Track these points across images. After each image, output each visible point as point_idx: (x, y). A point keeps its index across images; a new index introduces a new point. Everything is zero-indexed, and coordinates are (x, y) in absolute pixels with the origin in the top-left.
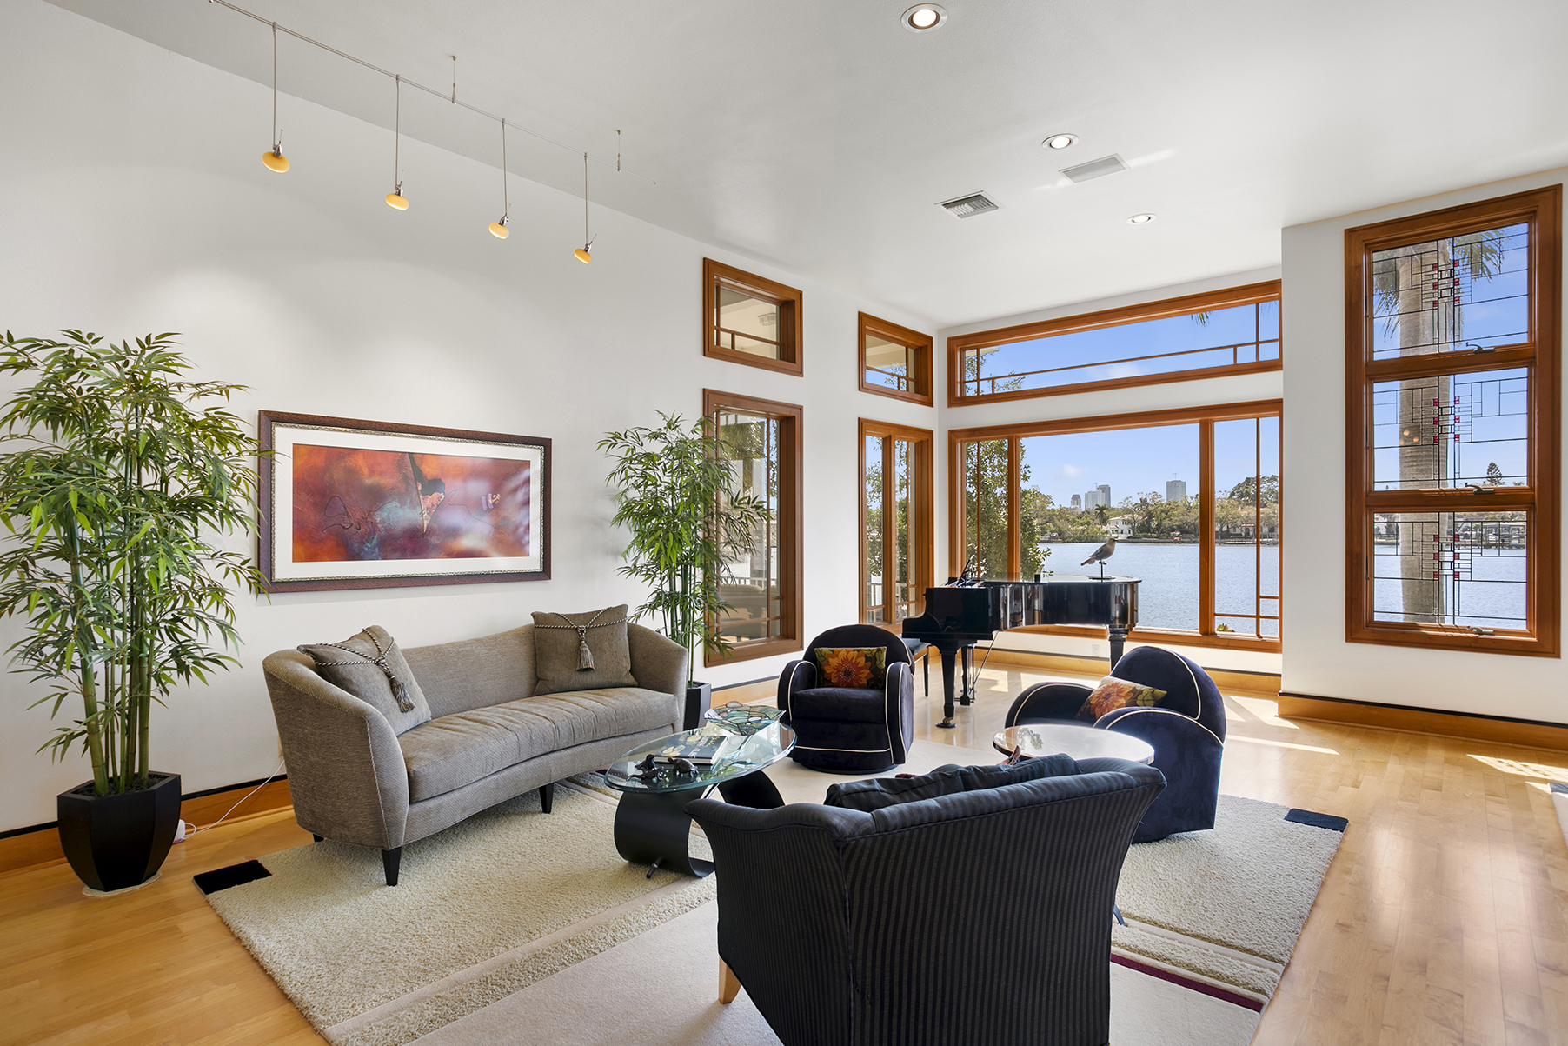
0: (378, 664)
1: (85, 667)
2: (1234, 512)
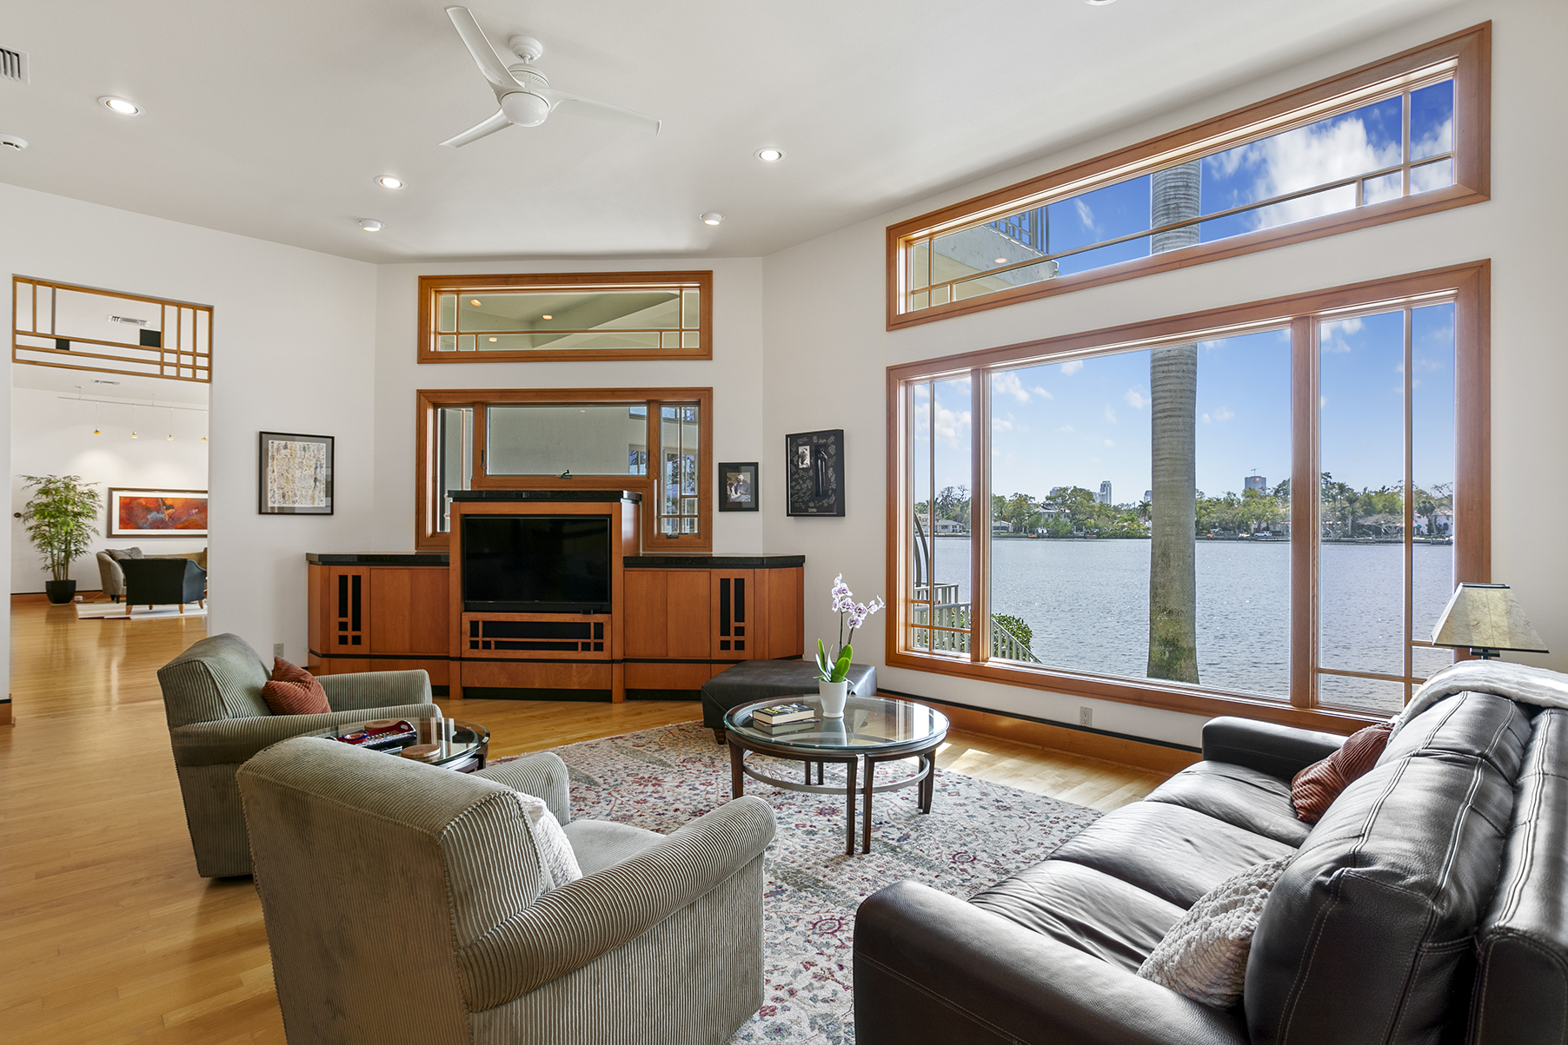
1: (52, 553)
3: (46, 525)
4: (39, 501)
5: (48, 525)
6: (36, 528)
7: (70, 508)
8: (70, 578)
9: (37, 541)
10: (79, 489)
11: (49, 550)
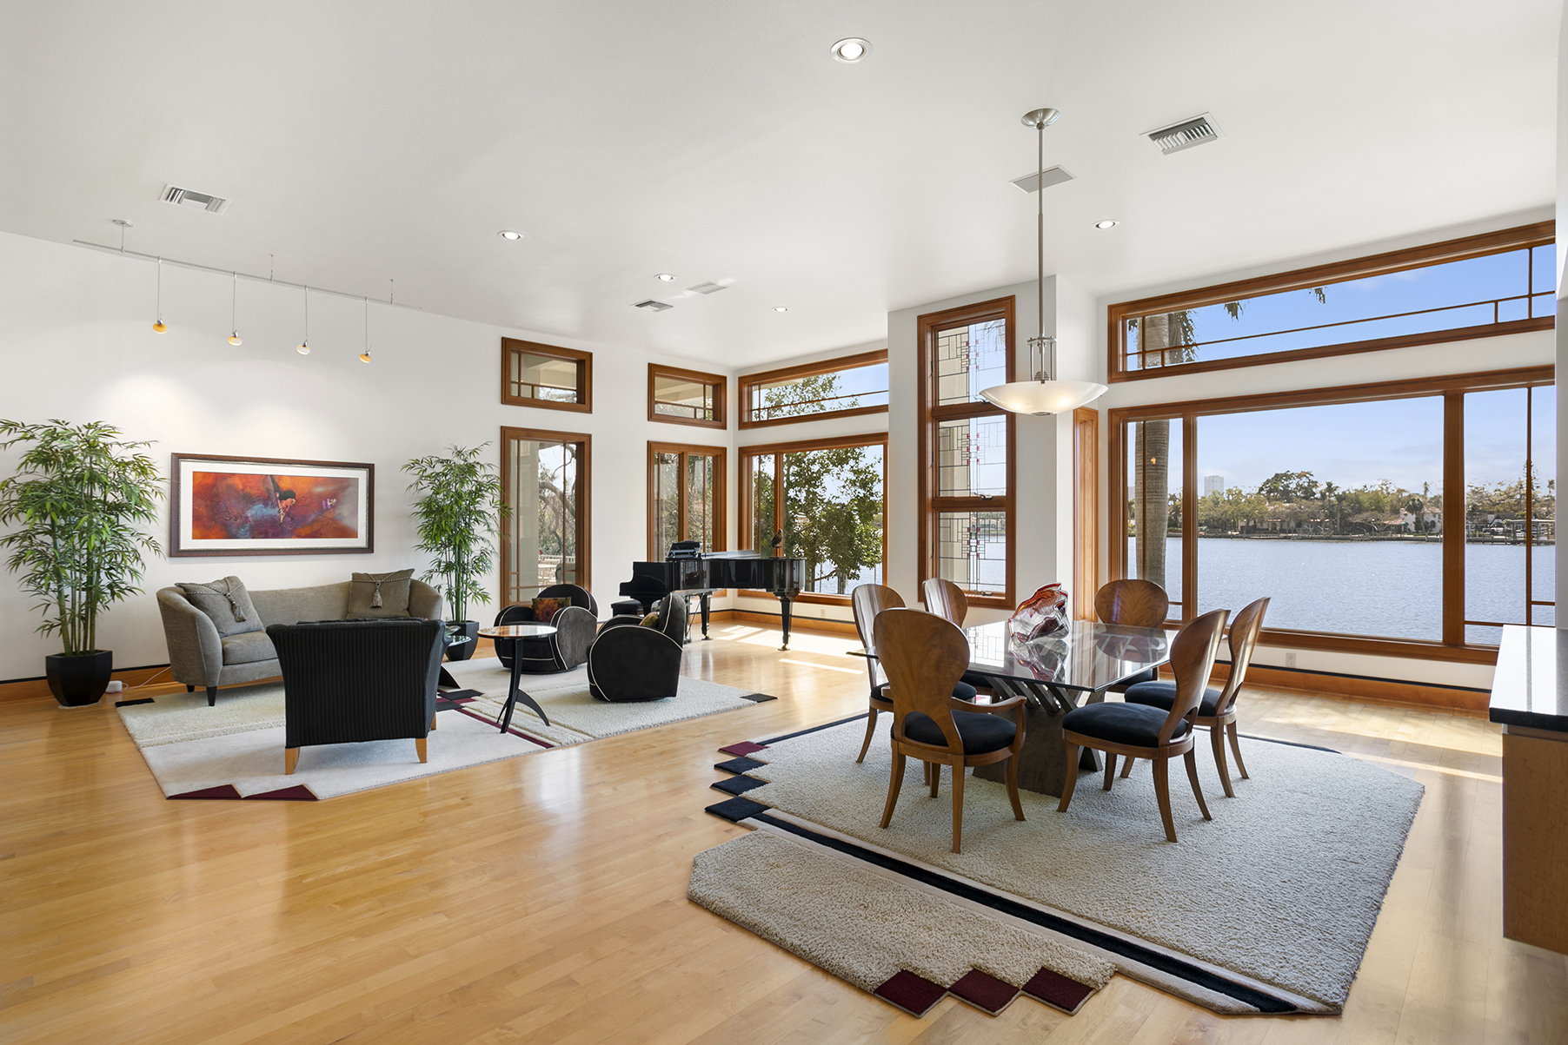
0: (225, 595)
1: (60, 593)
2: (1260, 507)
3: (46, 533)
4: (29, 478)
5: (51, 533)
6: (23, 538)
7: (98, 493)
8: (100, 645)
9: (26, 569)
10: (116, 452)
11: (53, 586)
